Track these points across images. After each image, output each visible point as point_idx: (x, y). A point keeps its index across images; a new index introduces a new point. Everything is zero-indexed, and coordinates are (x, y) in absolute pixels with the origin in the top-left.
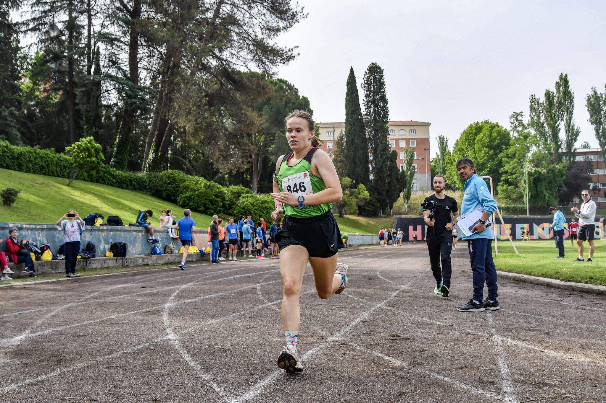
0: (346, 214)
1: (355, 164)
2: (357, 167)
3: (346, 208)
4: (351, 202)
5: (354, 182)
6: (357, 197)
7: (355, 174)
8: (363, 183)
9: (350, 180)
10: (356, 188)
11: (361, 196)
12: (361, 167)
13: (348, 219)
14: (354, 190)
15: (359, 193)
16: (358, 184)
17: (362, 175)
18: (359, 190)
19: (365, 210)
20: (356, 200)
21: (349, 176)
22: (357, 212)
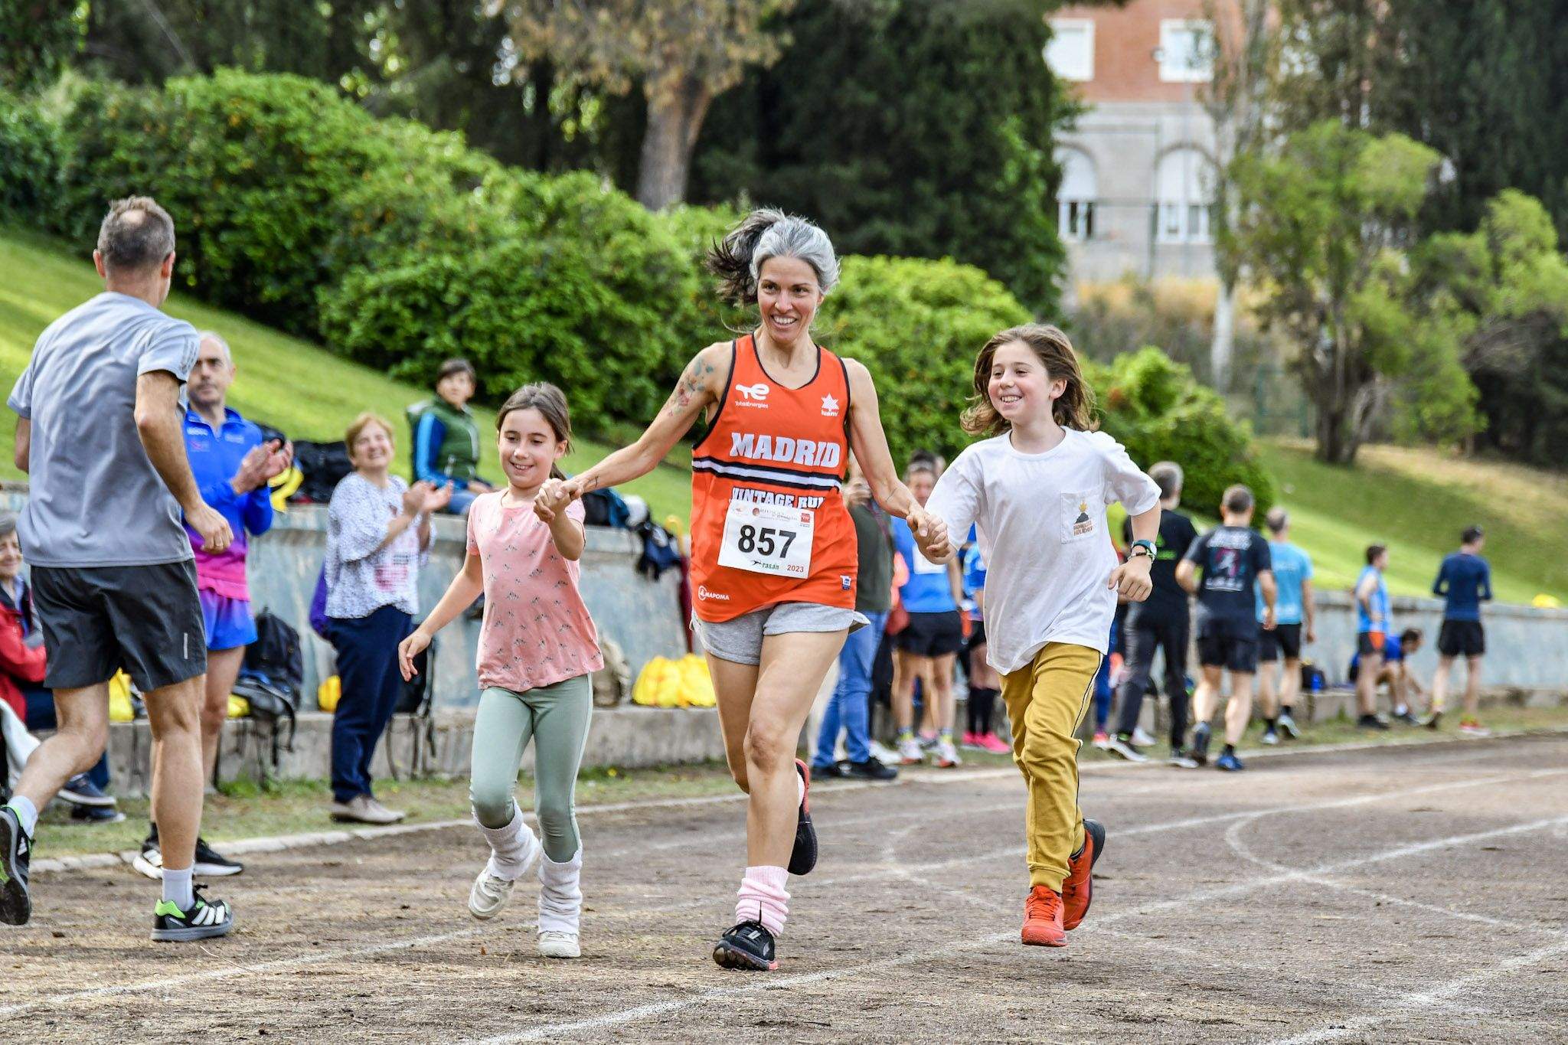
0: (1379, 436)
1: (1465, 25)
2: (1479, 53)
3: (1382, 387)
4: (1421, 338)
5: (1448, 173)
6: (1470, 304)
7: (1460, 106)
8: (1531, 189)
9: (1422, 155)
10: (1468, 227)
11: (1509, 298)
12: (1511, 55)
13: (1387, 476)
14: (1457, 240)
15: (1497, 268)
16: (1489, 190)
17: (1520, 122)
18: (1494, 246)
19: (1532, 409)
20: (1467, 323)
21: (1408, 123)
22: (1473, 422)
